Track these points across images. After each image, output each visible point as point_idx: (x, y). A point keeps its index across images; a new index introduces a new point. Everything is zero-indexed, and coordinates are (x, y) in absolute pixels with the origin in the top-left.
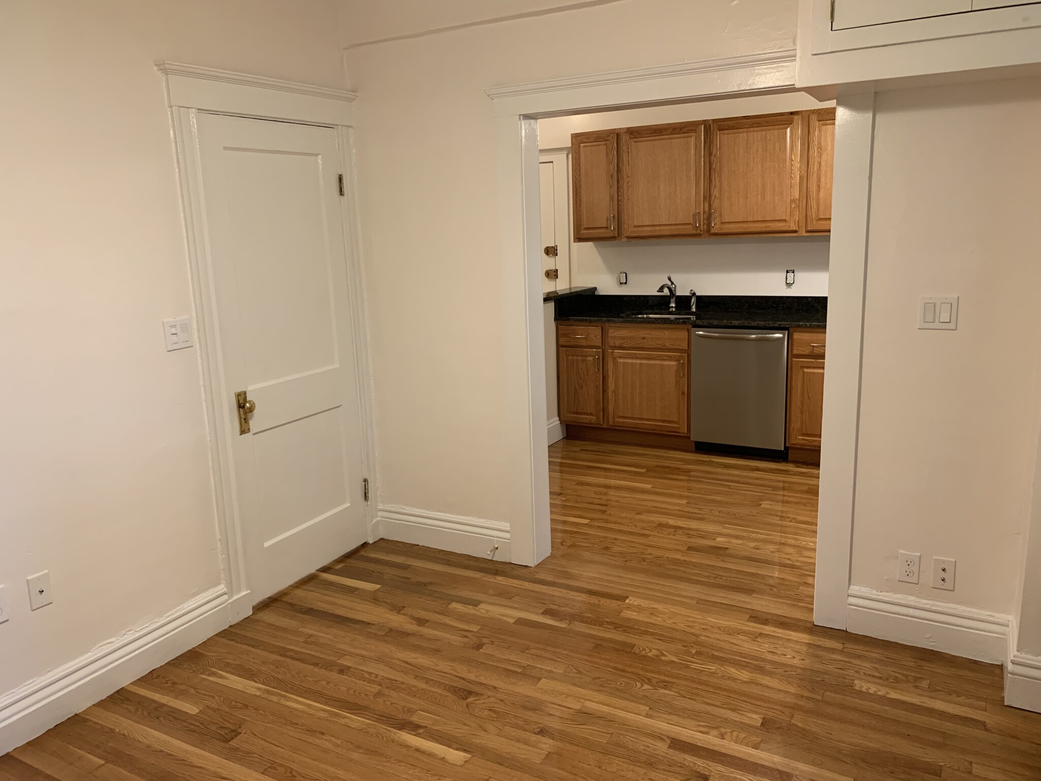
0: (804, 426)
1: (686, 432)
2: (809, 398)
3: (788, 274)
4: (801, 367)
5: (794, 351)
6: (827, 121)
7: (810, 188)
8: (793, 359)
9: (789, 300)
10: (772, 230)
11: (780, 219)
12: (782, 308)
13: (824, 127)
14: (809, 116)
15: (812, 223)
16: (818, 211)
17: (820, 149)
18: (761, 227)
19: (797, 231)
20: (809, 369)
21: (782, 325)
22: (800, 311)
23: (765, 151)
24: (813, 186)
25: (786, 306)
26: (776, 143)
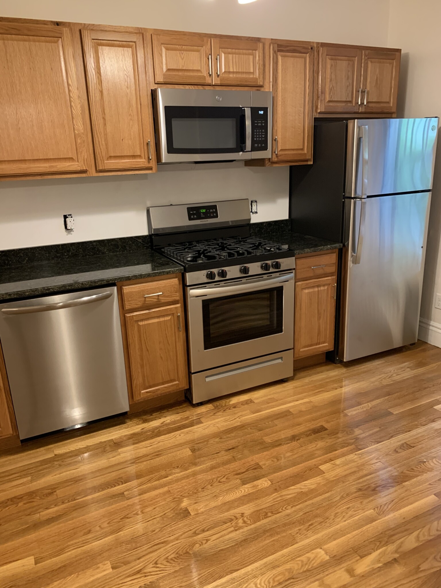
0: (146, 379)
1: (11, 432)
2: (148, 350)
3: (67, 219)
4: (135, 321)
5: (126, 306)
6: (102, 41)
7: (95, 120)
8: (126, 315)
9: (73, 247)
10: (59, 170)
11: (65, 157)
12: (67, 257)
13: (100, 48)
14: (80, 31)
15: (103, 162)
16: (107, 148)
17: (99, 73)
18: (44, 167)
19: (87, 171)
20: (144, 321)
21: (110, 280)
22: (87, 257)
23: (32, 69)
24: (98, 119)
25: (72, 254)
26: (46, 60)
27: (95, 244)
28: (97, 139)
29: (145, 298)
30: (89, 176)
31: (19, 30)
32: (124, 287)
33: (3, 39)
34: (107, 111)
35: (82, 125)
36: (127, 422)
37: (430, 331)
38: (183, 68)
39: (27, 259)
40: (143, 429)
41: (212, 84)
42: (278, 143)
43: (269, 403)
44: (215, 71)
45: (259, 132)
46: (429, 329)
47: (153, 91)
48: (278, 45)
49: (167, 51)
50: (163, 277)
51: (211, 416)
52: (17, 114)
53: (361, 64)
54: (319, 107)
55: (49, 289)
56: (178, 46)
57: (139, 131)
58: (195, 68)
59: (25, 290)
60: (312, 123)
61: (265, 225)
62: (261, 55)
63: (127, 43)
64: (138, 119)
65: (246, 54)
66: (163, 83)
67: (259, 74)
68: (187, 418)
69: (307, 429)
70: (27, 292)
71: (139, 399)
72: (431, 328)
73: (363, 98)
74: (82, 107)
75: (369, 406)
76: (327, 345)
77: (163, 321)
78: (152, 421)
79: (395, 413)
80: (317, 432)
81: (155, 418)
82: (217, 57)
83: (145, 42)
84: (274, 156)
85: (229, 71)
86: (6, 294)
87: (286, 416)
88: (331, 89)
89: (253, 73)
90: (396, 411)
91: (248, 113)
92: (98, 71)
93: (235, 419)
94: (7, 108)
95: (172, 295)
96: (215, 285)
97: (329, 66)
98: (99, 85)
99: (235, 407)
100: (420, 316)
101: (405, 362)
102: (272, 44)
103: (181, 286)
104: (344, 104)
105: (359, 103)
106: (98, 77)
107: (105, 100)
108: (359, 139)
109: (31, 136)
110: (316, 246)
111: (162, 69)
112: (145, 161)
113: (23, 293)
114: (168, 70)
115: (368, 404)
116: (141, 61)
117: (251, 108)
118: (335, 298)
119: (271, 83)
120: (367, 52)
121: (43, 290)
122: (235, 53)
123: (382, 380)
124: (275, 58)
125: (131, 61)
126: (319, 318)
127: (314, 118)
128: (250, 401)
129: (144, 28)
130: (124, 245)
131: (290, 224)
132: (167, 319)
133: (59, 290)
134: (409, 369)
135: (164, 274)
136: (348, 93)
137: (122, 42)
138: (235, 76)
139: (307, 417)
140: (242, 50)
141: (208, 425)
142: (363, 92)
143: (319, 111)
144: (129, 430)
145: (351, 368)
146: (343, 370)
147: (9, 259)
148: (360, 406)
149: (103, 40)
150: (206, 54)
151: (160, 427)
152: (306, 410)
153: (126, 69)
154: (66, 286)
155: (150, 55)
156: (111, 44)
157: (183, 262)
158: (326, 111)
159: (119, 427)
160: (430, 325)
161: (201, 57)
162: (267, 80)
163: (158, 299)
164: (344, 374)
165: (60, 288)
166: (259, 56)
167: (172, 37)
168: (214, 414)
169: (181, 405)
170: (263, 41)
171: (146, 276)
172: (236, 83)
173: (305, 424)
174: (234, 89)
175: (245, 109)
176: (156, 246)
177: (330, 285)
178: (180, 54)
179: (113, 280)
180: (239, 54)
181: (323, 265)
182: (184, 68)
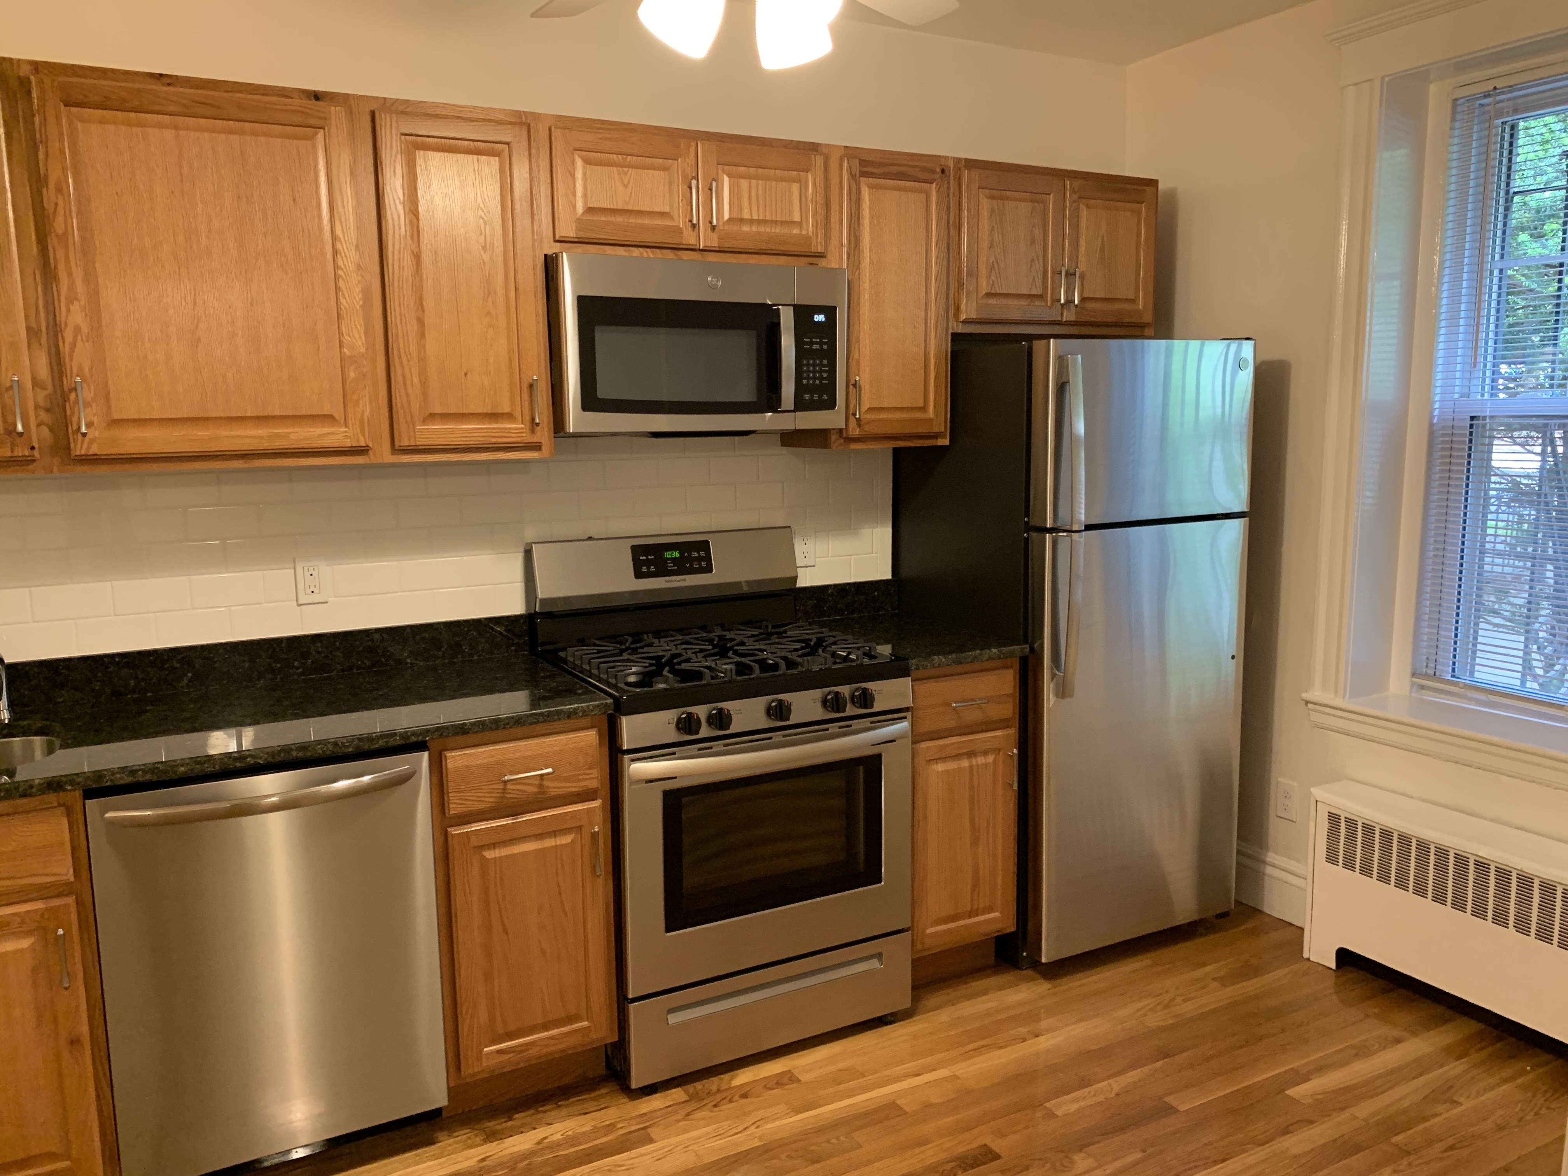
0: (498, 1014)
4: (474, 847)
5: (451, 806)
6: (427, 139)
7: (396, 324)
8: (449, 830)
9: (319, 645)
10: (293, 446)
11: (314, 413)
12: (300, 670)
13: (420, 154)
14: (373, 114)
15: (411, 426)
16: (425, 394)
17: (414, 215)
18: (255, 437)
19: (368, 450)
20: (499, 847)
21: (412, 735)
22: (355, 671)
23: (244, 199)
24: (404, 321)
25: (313, 663)
26: (280, 179)
27: (377, 636)
28: (399, 371)
29: (505, 782)
30: (374, 461)
31: (218, 108)
32: (449, 754)
33: (176, 128)
34: (429, 304)
35: (363, 336)
36: (441, 1139)
37: (1267, 881)
38: (627, 208)
39: (190, 675)
40: (483, 1160)
41: (697, 247)
42: (863, 392)
43: (839, 1084)
44: (705, 217)
45: (814, 365)
46: (1264, 874)
47: (549, 260)
48: (860, 161)
49: (588, 166)
50: (557, 725)
51: (678, 1121)
52: (195, 303)
53: (1064, 209)
54: (963, 307)
55: (245, 757)
56: (614, 155)
57: (509, 352)
58: (656, 209)
59: (175, 761)
60: (947, 344)
61: (832, 594)
62: (820, 181)
63: (489, 144)
64: (508, 323)
65: (782, 180)
66: (576, 240)
67: (816, 227)
68: (611, 1128)
69: (943, 1156)
70: (182, 766)
71: (476, 1070)
72: (1269, 870)
73: (1072, 288)
74: (366, 292)
75: (1112, 1089)
76: (996, 918)
77: (552, 847)
78: (511, 1136)
79: (1182, 1108)
80: (972, 1166)
81: (520, 1127)
82: (711, 185)
83: (532, 143)
84: (853, 423)
85: (739, 217)
86: (123, 769)
87: (887, 1118)
88: (993, 267)
89: (800, 224)
90: (1186, 1103)
91: (787, 318)
92: (413, 209)
93: (745, 1129)
94: (169, 289)
95: (579, 775)
96: (699, 749)
97: (986, 213)
98: (413, 240)
99: (745, 1096)
100: (1239, 838)
101: (1204, 964)
102: (846, 159)
103: (606, 750)
104: (1024, 302)
105: (1062, 301)
106: (411, 222)
107: (425, 277)
108: (1062, 388)
109: (227, 359)
110: (961, 649)
111: (575, 207)
112: (522, 428)
113: (172, 767)
114: (590, 210)
115: (1110, 1081)
116: (520, 187)
117: (795, 306)
118: (1015, 787)
119: (845, 249)
120: (1077, 183)
121: (226, 760)
122: (757, 177)
123: (1145, 1015)
124: (854, 190)
125: (497, 186)
126: (975, 842)
127: (952, 334)
128: (789, 1075)
129: (531, 113)
130: (457, 639)
131: (895, 591)
132: (564, 842)
133: (270, 759)
134: (1215, 984)
135: (560, 719)
136: (1034, 278)
137: (475, 143)
138: (754, 229)
139: (945, 1120)
140: (773, 171)
141: (670, 1148)
142: (1070, 275)
143: (963, 317)
144: (444, 1163)
145: (1065, 980)
146: (1043, 987)
147: (140, 676)
148: (1087, 1090)
149: (429, 137)
150: (685, 177)
151: (532, 1153)
152: (943, 1103)
153: (482, 205)
154: (292, 749)
155: (544, 176)
156: (448, 146)
157: (615, 687)
158: (979, 316)
159: (416, 1155)
160: (1264, 863)
161: (670, 184)
162: (834, 242)
163: (541, 786)
164: (1042, 997)
165: (273, 755)
166: (814, 185)
167: (601, 136)
168: (688, 1114)
169: (594, 1090)
170: (825, 150)
171: (511, 724)
172: (758, 248)
173: (939, 1142)
174: (752, 260)
175: (779, 309)
176: (543, 644)
177: (1001, 753)
178: (619, 174)
179: (420, 734)
180: (766, 178)
181: (980, 699)
182: (630, 208)
